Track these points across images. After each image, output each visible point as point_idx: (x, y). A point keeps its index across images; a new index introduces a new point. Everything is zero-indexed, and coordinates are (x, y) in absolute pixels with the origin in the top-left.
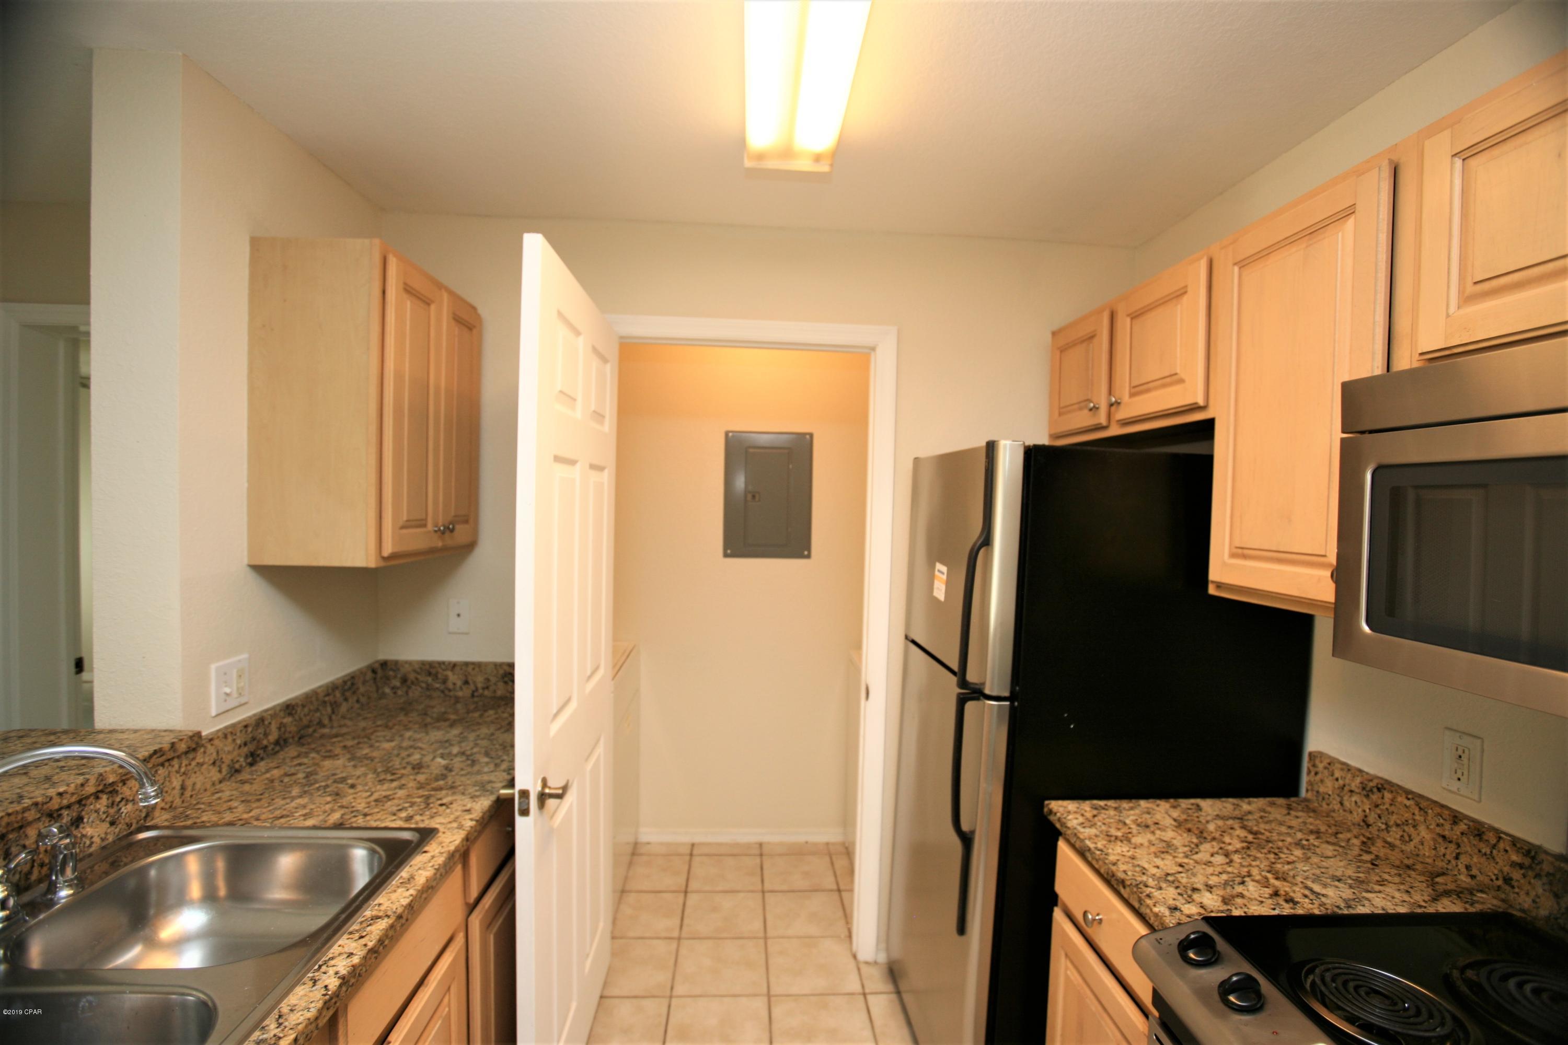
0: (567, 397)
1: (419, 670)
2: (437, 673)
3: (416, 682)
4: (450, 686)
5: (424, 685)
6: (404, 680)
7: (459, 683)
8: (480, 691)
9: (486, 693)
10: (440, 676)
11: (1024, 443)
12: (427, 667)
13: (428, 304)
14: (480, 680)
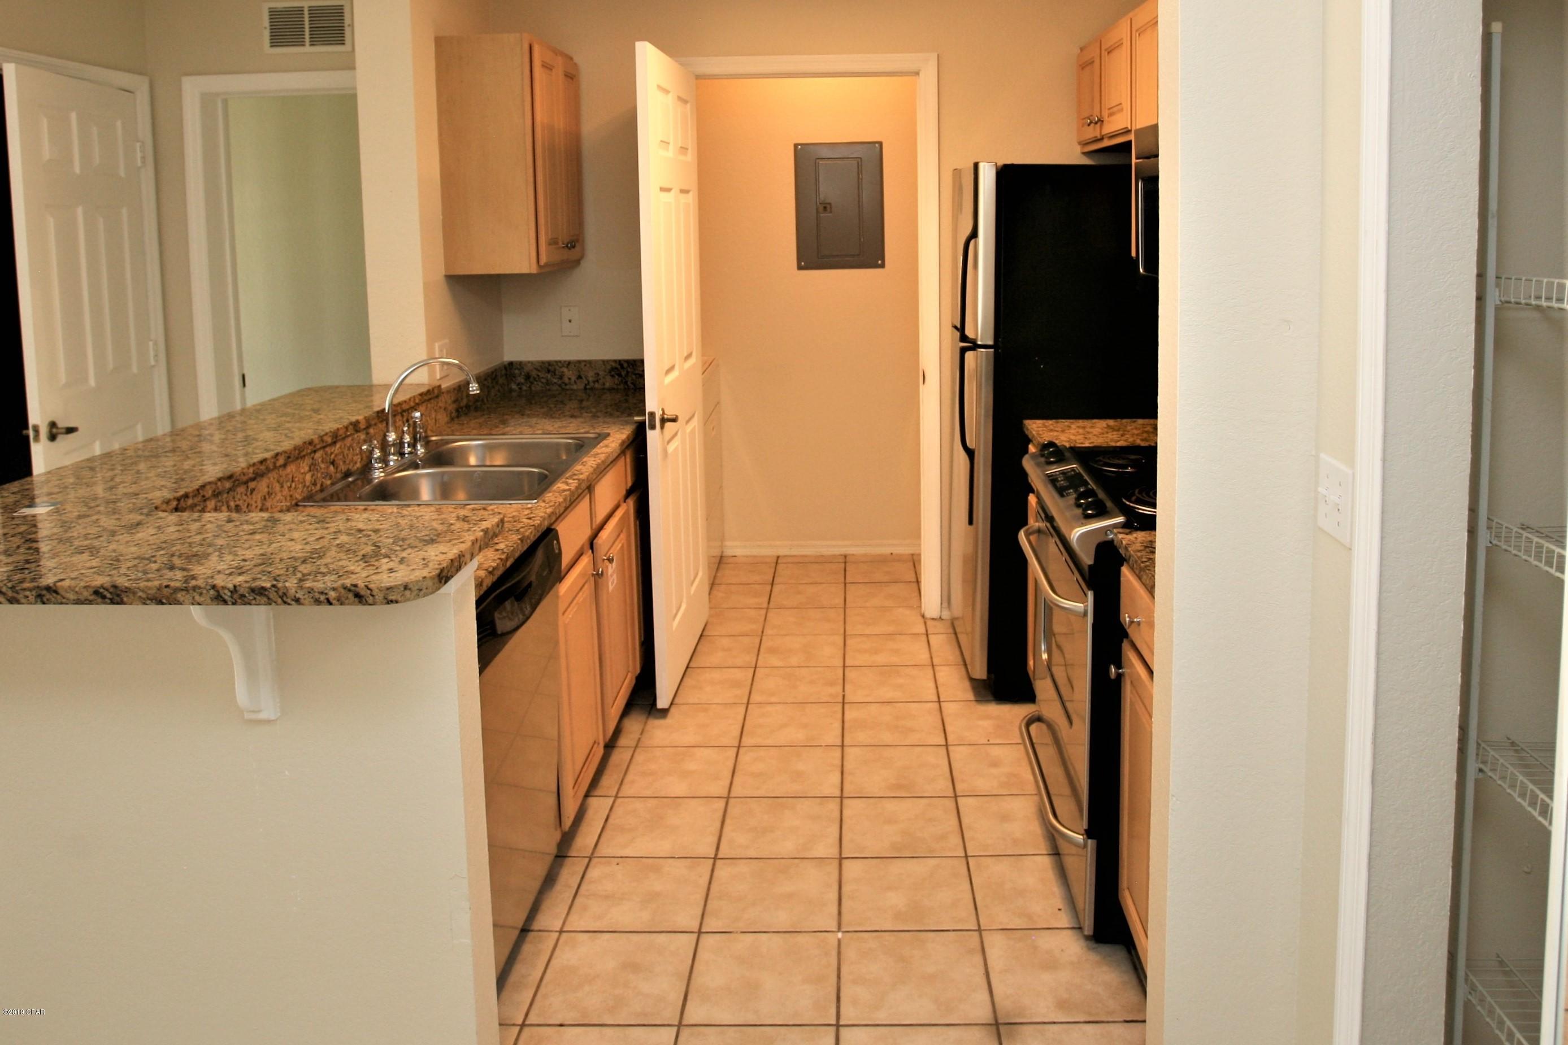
0: (665, 143)
1: (539, 368)
2: (555, 370)
3: (538, 379)
4: (566, 380)
5: (544, 381)
6: (528, 377)
7: (573, 378)
8: (592, 384)
9: (597, 385)
10: (557, 373)
11: (996, 164)
12: (547, 365)
13: (551, 70)
14: (591, 375)
